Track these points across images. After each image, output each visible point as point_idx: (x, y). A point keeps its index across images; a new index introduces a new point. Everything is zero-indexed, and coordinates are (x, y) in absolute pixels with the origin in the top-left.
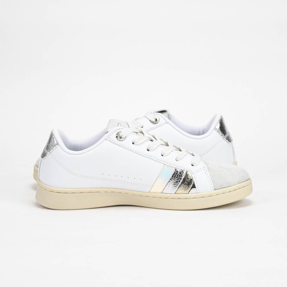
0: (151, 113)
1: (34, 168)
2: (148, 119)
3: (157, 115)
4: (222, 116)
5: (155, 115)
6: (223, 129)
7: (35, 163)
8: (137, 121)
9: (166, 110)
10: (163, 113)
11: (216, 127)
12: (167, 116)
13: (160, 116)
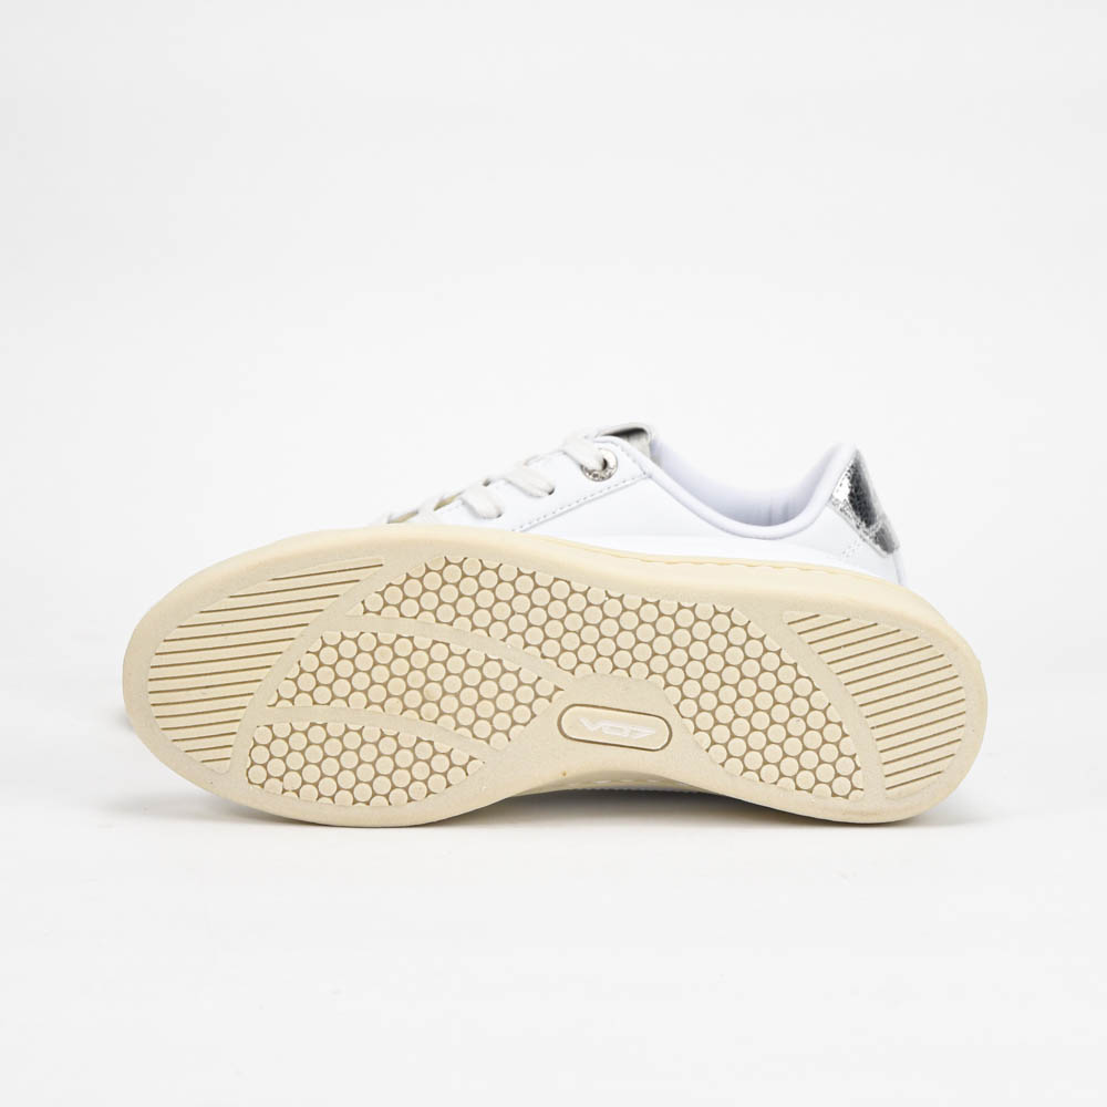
0: (586, 437)
2: (573, 459)
3: (609, 446)
4: (857, 452)
5: (602, 445)
6: (860, 503)
8: (532, 467)
9: (643, 427)
10: (632, 438)
11: (836, 495)
12: (648, 449)
13: (620, 448)
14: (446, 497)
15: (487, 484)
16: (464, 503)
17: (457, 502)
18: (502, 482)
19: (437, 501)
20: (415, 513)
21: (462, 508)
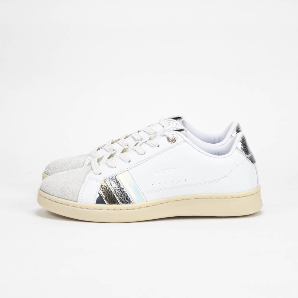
0: (165, 120)
1: (43, 175)
2: (162, 125)
3: (172, 122)
5: (169, 122)
7: (44, 170)
8: (151, 127)
9: (181, 117)
10: (178, 120)
12: (182, 123)
13: (174, 122)
14: (127, 135)
15: (138, 132)
16: (132, 137)
17: (130, 137)
18: (143, 131)
19: (125, 137)
20: (119, 140)
21: (132, 138)
